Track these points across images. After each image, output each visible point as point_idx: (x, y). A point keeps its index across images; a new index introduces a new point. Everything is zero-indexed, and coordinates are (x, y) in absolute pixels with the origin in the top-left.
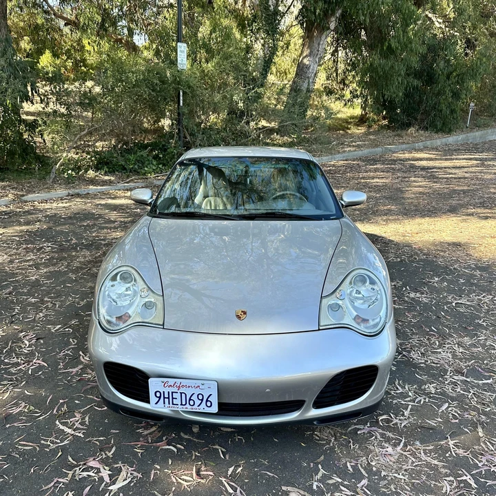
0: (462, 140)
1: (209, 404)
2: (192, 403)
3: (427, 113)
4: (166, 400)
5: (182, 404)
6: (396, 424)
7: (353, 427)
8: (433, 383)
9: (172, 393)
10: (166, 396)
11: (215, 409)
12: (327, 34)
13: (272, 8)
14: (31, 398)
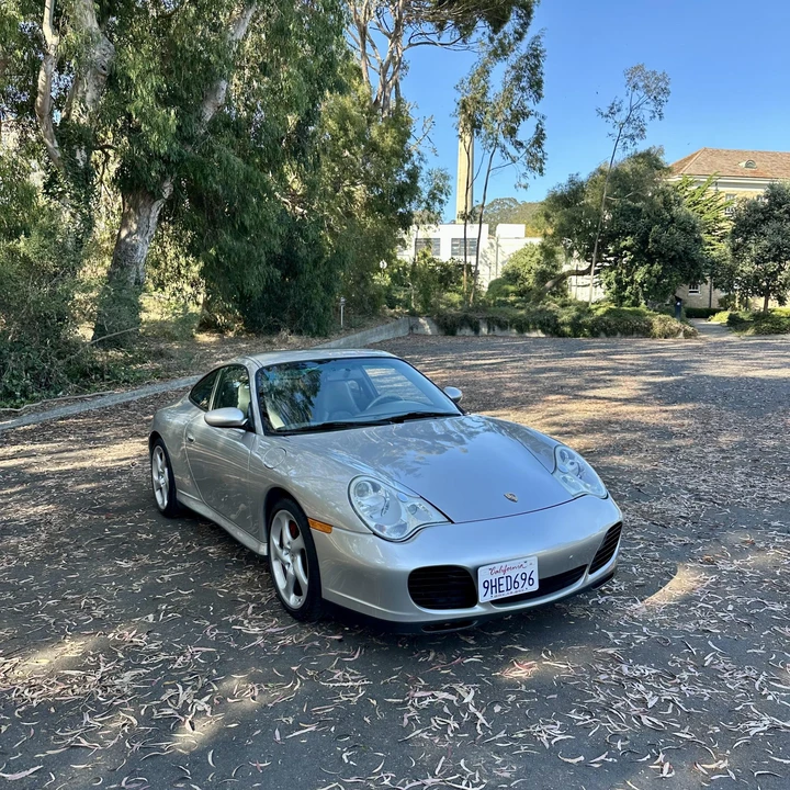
1: (531, 582)
2: (516, 585)
4: (494, 589)
5: (507, 590)
9: (499, 579)
10: (494, 584)
11: (536, 587)
12: (159, 204)
13: (81, 164)
14: (253, 679)
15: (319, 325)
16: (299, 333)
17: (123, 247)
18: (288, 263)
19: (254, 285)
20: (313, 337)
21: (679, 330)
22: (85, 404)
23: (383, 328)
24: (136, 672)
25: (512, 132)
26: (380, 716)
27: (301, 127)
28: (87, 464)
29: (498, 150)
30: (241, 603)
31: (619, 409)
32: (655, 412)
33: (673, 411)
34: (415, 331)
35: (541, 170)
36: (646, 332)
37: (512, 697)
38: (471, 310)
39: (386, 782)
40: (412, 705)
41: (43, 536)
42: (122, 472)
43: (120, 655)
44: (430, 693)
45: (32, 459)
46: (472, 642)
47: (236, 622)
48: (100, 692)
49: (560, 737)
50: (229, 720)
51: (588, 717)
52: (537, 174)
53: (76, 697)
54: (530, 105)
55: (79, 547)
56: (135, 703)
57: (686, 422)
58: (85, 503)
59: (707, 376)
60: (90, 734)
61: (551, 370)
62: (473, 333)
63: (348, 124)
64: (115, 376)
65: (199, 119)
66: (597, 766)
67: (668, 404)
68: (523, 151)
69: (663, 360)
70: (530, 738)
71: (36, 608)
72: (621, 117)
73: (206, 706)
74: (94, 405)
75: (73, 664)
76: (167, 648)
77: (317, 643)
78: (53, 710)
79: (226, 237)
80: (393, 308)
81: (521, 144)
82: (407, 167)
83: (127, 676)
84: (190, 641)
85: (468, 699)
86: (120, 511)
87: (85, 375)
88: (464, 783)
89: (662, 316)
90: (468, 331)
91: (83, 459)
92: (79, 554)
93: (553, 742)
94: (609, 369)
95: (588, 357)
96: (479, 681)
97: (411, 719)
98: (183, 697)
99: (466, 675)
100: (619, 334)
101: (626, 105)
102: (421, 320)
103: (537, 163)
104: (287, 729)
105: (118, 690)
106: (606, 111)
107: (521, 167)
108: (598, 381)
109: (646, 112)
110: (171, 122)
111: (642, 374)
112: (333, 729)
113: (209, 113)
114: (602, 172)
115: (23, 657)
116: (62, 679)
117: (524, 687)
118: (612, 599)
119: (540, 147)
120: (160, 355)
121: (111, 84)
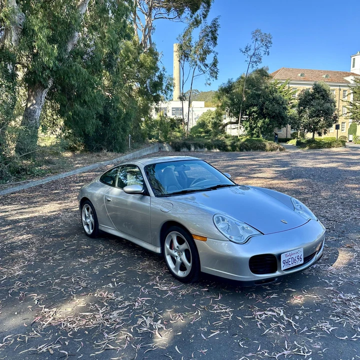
1: (301, 260)
2: (295, 262)
4: (287, 264)
5: (292, 264)
9: (289, 259)
12: (47, 90)
13: (10, 71)
14: (176, 311)
15: (120, 147)
16: (112, 151)
17: (29, 111)
18: (105, 119)
19: (90, 129)
20: (118, 153)
21: (277, 148)
22: (21, 186)
23: (148, 148)
24: (118, 312)
25: (203, 60)
26: (246, 324)
27: (110, 55)
28: (36, 214)
29: (197, 68)
30: (151, 276)
31: (271, 182)
32: (288, 183)
33: (295, 183)
34: (161, 150)
35: (216, 77)
36: (263, 148)
37: (300, 312)
38: (186, 140)
39: (266, 354)
40: (258, 318)
41: (34, 249)
42: (56, 217)
43: (105, 304)
44: (263, 313)
45: (7, 213)
46: (269, 288)
47: (154, 285)
48: (105, 322)
49: (332, 328)
50: (176, 331)
51: (339, 318)
52: (214, 79)
53: (95, 326)
54: (211, 47)
55: (55, 254)
56: (127, 326)
57: (303, 187)
58: (46, 233)
59: (301, 168)
60: (112, 342)
61: (231, 166)
62: (188, 150)
63: (129, 54)
64: (32, 172)
65: (65, 50)
66: (355, 340)
67: (291, 179)
68: (208, 69)
69: (277, 160)
70: (319, 330)
71: (51, 284)
72: (251, 53)
73: (162, 325)
74: (25, 187)
75: (84, 309)
76: (127, 299)
77: (198, 293)
78: (87, 333)
79: (77, 106)
80: (151, 139)
81: (207, 65)
82: (157, 74)
83: (115, 313)
84: (136, 295)
85: (282, 314)
86: (66, 236)
87: (18, 172)
88: (302, 352)
89: (270, 142)
90: (185, 149)
91: (33, 212)
92: (57, 257)
93: (330, 330)
94: (256, 165)
95: (244, 160)
96: (281, 305)
97: (261, 325)
98: (148, 322)
99: (275, 303)
100: (252, 150)
101: (253, 48)
102: (164, 145)
103: (214, 74)
104: (207, 333)
105: (114, 321)
106: (244, 50)
107: (207, 75)
108: (255, 170)
109: (262, 51)
110: (55, 51)
111: (272, 167)
112: (227, 332)
113: (70, 48)
114: (242, 78)
115: (57, 307)
116: (84, 317)
117: (303, 307)
118: (318, 265)
119: (216, 67)
120: (48, 162)
121: (24, 33)
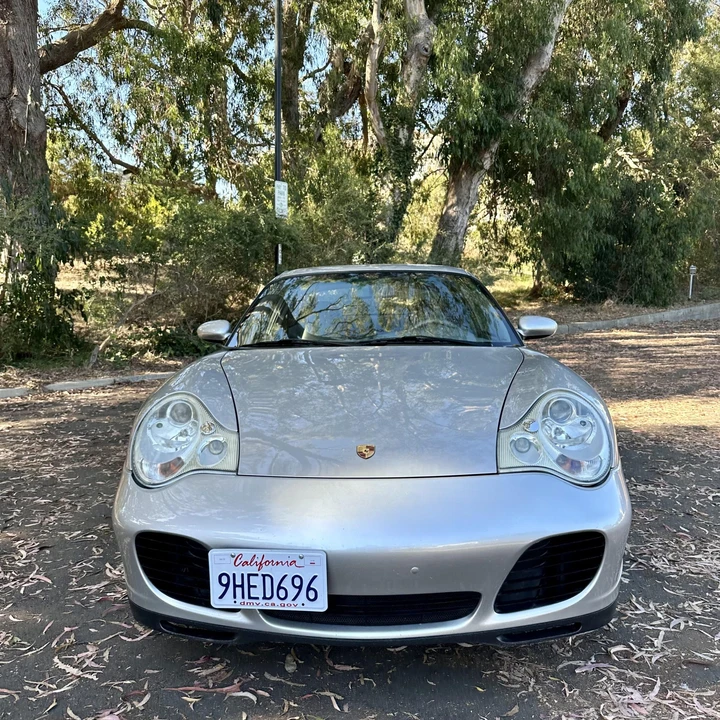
0: (685, 315)
1: (312, 595)
2: (282, 594)
3: (628, 281)
4: (239, 590)
5: (265, 598)
6: (642, 658)
7: (566, 663)
8: (697, 600)
9: (249, 575)
10: (238, 582)
11: (321, 605)
12: (480, 175)
13: (403, 142)
16: (629, 301)
113: (531, 79)
121: (433, 64)
